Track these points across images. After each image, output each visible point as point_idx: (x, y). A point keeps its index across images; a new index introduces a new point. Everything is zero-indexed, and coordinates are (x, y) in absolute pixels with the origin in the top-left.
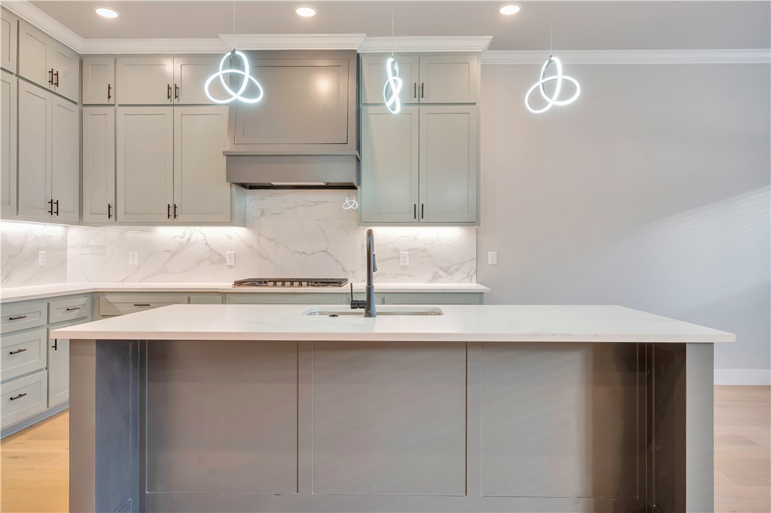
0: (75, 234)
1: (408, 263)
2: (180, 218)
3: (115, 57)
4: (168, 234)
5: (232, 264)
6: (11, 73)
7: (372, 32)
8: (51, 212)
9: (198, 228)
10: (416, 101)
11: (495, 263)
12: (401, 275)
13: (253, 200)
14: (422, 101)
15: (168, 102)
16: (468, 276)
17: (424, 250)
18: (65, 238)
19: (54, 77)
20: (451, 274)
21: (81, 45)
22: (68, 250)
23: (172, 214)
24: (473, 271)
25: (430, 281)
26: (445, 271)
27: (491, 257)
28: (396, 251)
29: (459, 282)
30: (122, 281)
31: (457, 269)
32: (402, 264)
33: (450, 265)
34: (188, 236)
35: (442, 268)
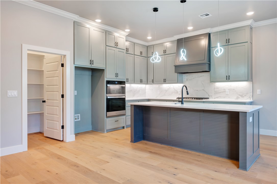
0: (148, 86)
1: (228, 94)
2: (167, 82)
3: (153, 45)
4: (165, 86)
5: (180, 93)
6: (133, 54)
7: (212, 27)
8: (141, 82)
9: (172, 84)
10: (227, 44)
11: (260, 93)
12: (226, 97)
13: (185, 76)
14: (229, 44)
15: (164, 54)
16: (249, 98)
17: (234, 89)
18: (146, 87)
19: (141, 53)
20: (243, 97)
21: (147, 44)
22: (146, 90)
23: (165, 81)
24: (251, 96)
25: (236, 99)
26: (241, 96)
27: (258, 91)
28: (224, 90)
29: (246, 100)
30: (156, 97)
31: (245, 95)
32: (226, 94)
33: (243, 94)
34: (169, 87)
35: (240, 95)
